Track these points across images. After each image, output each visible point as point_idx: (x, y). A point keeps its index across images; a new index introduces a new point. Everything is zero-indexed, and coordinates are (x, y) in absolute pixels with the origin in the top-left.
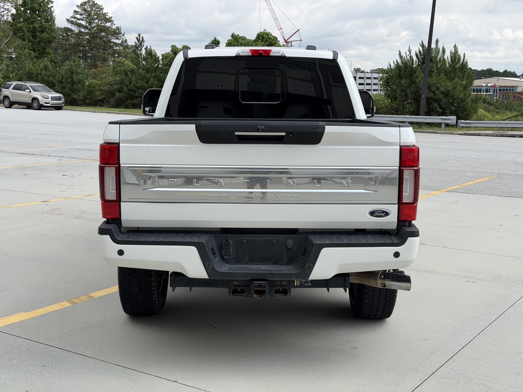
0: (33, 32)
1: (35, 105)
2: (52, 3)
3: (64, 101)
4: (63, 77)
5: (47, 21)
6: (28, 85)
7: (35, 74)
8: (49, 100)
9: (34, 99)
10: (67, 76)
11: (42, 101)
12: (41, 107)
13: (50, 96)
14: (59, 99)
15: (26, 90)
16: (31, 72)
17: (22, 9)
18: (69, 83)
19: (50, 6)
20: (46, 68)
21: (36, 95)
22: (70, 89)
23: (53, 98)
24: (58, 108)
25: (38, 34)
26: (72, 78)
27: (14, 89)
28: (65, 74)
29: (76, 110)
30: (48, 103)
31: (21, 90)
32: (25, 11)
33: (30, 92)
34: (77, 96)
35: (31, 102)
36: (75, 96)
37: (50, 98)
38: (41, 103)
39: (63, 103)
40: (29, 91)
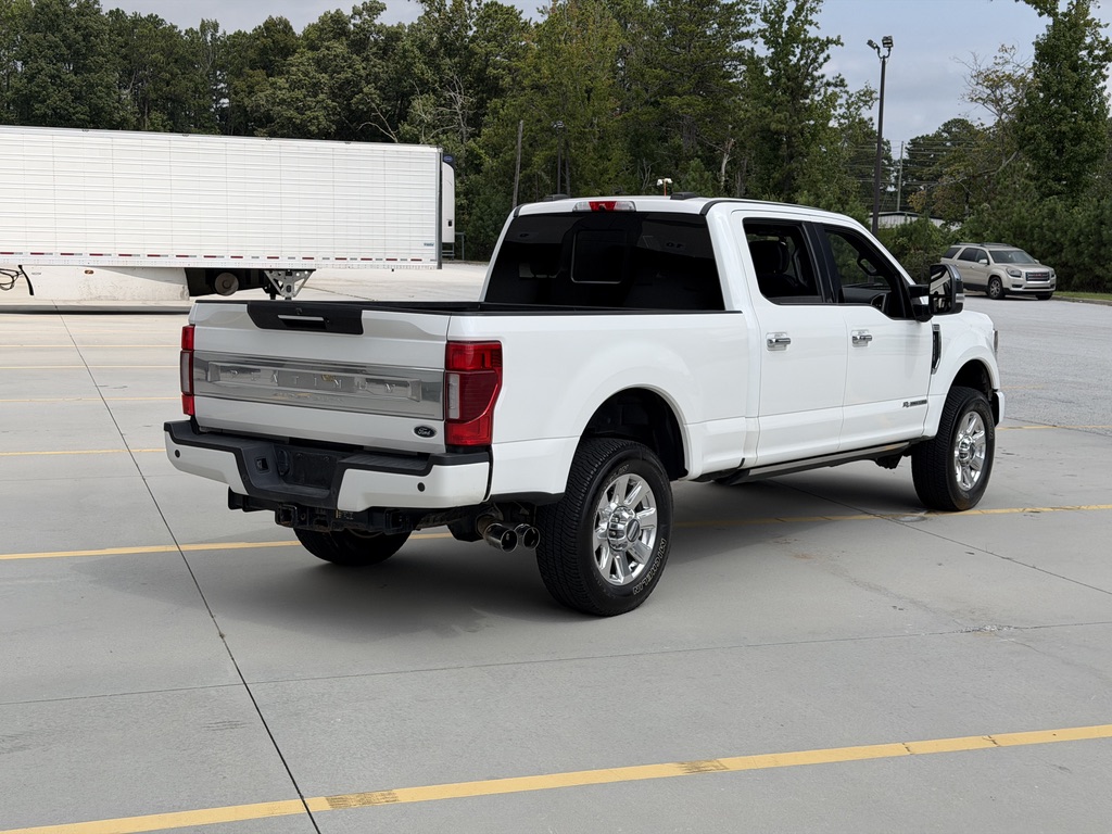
0: (1058, 140)
1: (994, 289)
2: (1104, 80)
3: (1054, 282)
4: (1081, 232)
5: (1089, 117)
6: (987, 250)
7: (1029, 226)
8: (1021, 280)
9: (995, 278)
10: (1090, 231)
11: (1008, 281)
12: (1004, 295)
13: (1024, 271)
14: (1044, 277)
15: (981, 261)
16: (1022, 222)
17: (1041, 95)
18: (1091, 244)
19: (1100, 86)
20: (1052, 213)
21: (999, 269)
22: (1091, 256)
23: (1029, 277)
24: (1043, 296)
25: (1067, 144)
26: (1099, 233)
27: (960, 258)
28: (1086, 227)
29: (1078, 301)
30: (1020, 286)
31: (974, 261)
32: (1046, 100)
33: (988, 263)
34: (1105, 272)
35: (987, 284)
36: (1099, 271)
37: (1024, 275)
38: (1005, 286)
39: (1052, 286)
40: (985, 261)
